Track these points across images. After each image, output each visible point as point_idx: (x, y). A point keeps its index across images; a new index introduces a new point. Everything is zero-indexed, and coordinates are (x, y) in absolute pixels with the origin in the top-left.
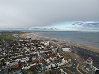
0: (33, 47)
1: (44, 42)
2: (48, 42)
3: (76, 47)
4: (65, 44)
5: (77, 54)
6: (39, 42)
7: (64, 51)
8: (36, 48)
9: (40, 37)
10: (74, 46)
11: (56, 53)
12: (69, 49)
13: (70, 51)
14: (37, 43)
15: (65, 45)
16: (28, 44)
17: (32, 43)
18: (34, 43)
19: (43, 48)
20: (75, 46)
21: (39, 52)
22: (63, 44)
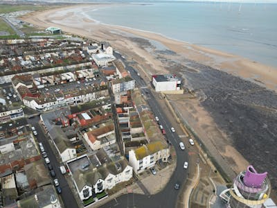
0: (41, 76)
1: (95, 48)
6: (78, 50)
7: (157, 90)
8: (51, 81)
9: (98, 22)
10: (201, 66)
11: (121, 106)
13: (182, 92)
14: (70, 54)
15: (173, 58)
16: (33, 58)
17: (48, 55)
18: (56, 55)
21: (52, 103)
22: (167, 56)
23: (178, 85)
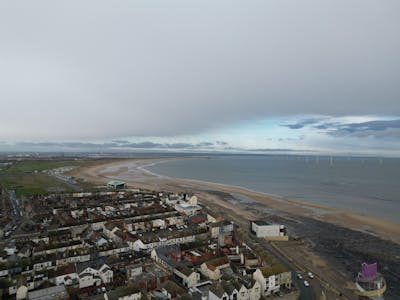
0: (133, 222)
1: (175, 198)
2: (193, 201)
3: (309, 220)
4: (265, 206)
5: (315, 250)
6: (157, 201)
7: (259, 235)
8: (143, 227)
9: (160, 177)
11: (227, 247)
12: (282, 227)
13: (286, 238)
14: (149, 205)
15: (265, 210)
16: (112, 208)
17: (128, 206)
18: (135, 205)
19: (171, 223)
20: (307, 215)
21: (155, 244)
22: (256, 207)
23: (281, 230)
